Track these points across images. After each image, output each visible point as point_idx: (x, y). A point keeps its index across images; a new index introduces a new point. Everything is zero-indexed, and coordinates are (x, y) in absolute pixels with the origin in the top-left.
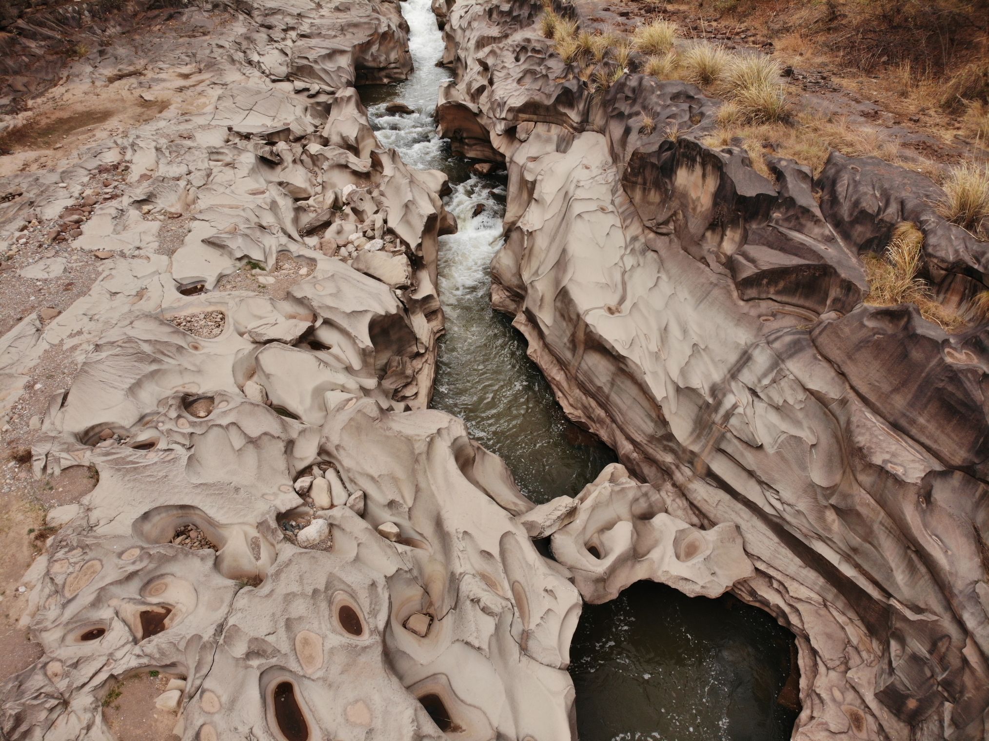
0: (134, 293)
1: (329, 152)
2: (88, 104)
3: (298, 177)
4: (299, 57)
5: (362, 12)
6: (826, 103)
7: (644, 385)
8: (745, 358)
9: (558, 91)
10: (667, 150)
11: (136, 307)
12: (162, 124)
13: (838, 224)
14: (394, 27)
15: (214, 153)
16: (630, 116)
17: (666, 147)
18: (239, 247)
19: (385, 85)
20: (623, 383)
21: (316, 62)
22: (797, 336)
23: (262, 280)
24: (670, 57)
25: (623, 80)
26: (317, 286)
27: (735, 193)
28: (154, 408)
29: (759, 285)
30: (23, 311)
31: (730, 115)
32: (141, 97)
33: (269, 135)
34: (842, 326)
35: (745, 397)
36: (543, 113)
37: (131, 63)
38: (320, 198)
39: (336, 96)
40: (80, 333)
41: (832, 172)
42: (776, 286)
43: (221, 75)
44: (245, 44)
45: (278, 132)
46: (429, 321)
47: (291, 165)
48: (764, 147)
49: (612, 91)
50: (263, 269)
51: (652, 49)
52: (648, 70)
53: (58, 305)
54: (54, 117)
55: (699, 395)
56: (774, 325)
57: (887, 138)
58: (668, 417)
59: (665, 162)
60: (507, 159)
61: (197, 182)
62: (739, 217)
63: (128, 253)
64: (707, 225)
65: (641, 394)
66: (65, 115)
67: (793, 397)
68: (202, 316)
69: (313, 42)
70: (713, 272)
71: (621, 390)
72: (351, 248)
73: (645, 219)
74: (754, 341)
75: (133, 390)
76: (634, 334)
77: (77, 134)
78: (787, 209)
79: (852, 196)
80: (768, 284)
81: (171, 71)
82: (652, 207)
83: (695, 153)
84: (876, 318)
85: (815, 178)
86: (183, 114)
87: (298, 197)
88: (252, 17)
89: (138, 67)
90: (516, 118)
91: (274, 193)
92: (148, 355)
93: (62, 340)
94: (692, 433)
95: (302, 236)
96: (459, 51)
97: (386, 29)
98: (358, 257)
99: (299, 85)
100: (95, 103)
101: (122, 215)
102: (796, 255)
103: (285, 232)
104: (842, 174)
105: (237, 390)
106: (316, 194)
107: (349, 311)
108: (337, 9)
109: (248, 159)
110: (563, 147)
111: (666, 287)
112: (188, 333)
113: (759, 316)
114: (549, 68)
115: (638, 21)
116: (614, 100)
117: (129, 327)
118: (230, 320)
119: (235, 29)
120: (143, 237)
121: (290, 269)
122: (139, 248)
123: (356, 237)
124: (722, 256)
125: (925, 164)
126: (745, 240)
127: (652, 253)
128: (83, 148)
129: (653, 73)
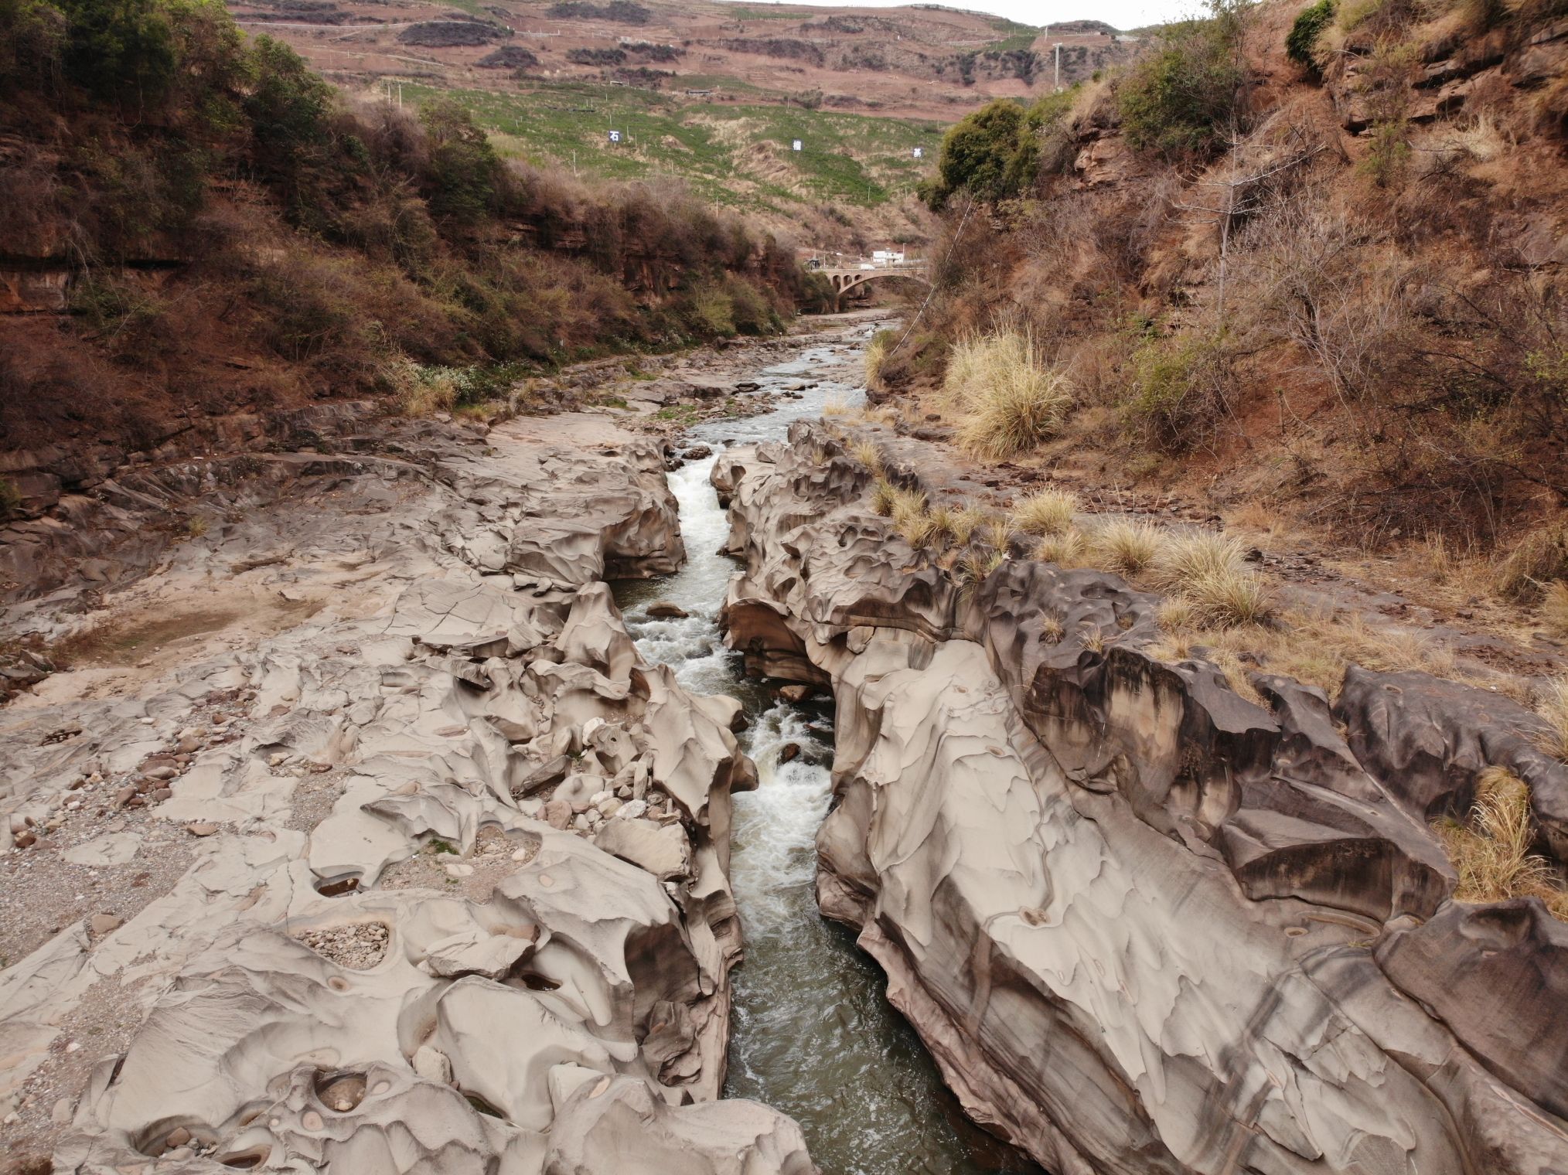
0: (245, 891)
1: (565, 672)
2: (198, 603)
3: (515, 709)
4: (524, 542)
5: (615, 484)
6: (1323, 597)
7: (1104, 1052)
8: (1272, 1000)
9: (908, 585)
10: (1090, 665)
11: (248, 915)
12: (311, 633)
13: (1384, 773)
14: (660, 504)
15: (389, 675)
16: (1021, 618)
17: (1088, 660)
18: (420, 817)
19: (645, 580)
20: (1065, 1048)
21: (548, 548)
22: (1352, 960)
23: (452, 869)
24: (1071, 537)
25: (1004, 569)
26: (542, 878)
27: (1213, 727)
28: (261, 1093)
29: (1274, 874)
30: (62, 917)
31: (1179, 616)
32: (282, 594)
33: (476, 648)
34: (1425, 939)
35: (1283, 1070)
36: (885, 614)
37: (270, 548)
38: (547, 739)
39: (579, 593)
40: (151, 957)
41: (1356, 695)
42: (1302, 876)
43: (405, 565)
44: (443, 525)
45: (490, 644)
46: (717, 936)
47: (505, 691)
48: (1243, 659)
49: (990, 584)
50: (455, 852)
51: (1042, 528)
52: (1042, 555)
53: (119, 910)
54: (142, 620)
55: (1203, 1069)
56: (1310, 941)
57: (1430, 644)
58: (1151, 1111)
59: (1090, 683)
60: (834, 679)
61: (358, 719)
62: (1223, 765)
63: (240, 825)
64: (1173, 778)
65: (1100, 1069)
66: (159, 617)
67: (1366, 1067)
68: (352, 931)
69: (545, 522)
70: (1194, 855)
71: (1064, 1061)
72: (593, 815)
73: (1068, 768)
74: (1282, 969)
75: (230, 1059)
76: (1077, 960)
77: (177, 645)
78: (1299, 752)
79: (1398, 730)
80: (1290, 872)
81: (329, 559)
82: (1078, 750)
83: (1137, 669)
84: (1478, 923)
85: (1332, 705)
86: (343, 620)
87: (515, 739)
88: (455, 489)
89: (280, 553)
90: (845, 622)
91: (479, 732)
92: (261, 998)
93: (121, 968)
94: (1196, 1140)
95: (516, 799)
96: (753, 534)
97: (650, 506)
98: (605, 830)
99: (522, 579)
100: (207, 602)
101: (239, 766)
102: (1328, 824)
103: (491, 792)
104: (1375, 697)
105: (403, 1063)
106: (541, 733)
107: (593, 920)
108: (580, 480)
109: (442, 682)
110: (918, 662)
111: (1118, 879)
112: (329, 959)
113: (1283, 927)
114: (890, 554)
115: (1015, 492)
116: (994, 595)
117: (234, 949)
118: (397, 937)
119: (429, 504)
120: (269, 801)
121: (498, 852)
122: (259, 819)
123: (602, 797)
124: (1204, 828)
125: (1501, 679)
126: (1237, 800)
127: (1087, 822)
128: (186, 667)
129: (1048, 560)
